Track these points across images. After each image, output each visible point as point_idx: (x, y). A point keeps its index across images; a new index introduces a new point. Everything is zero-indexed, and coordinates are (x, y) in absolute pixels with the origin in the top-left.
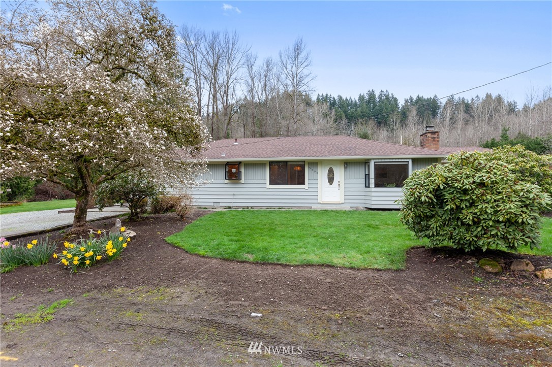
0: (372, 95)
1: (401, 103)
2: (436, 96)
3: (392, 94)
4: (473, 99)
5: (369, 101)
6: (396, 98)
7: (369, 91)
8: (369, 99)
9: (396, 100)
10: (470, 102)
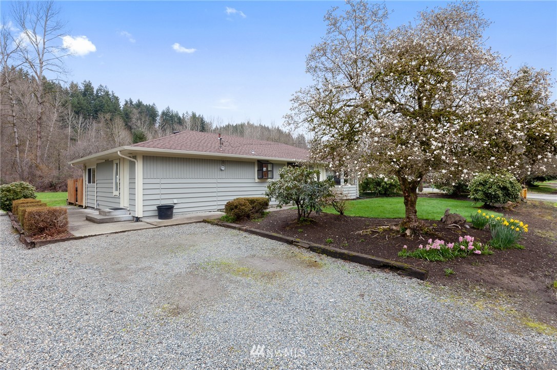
0: (88, 87)
1: (122, 104)
2: (154, 104)
3: (112, 92)
4: (184, 114)
5: (85, 92)
6: (118, 97)
7: (85, 82)
8: (85, 90)
9: (117, 99)
10: (181, 116)
